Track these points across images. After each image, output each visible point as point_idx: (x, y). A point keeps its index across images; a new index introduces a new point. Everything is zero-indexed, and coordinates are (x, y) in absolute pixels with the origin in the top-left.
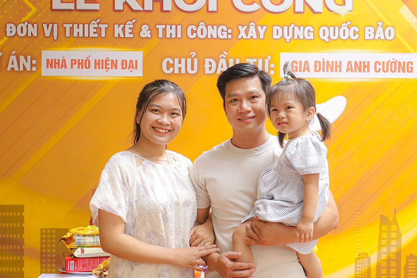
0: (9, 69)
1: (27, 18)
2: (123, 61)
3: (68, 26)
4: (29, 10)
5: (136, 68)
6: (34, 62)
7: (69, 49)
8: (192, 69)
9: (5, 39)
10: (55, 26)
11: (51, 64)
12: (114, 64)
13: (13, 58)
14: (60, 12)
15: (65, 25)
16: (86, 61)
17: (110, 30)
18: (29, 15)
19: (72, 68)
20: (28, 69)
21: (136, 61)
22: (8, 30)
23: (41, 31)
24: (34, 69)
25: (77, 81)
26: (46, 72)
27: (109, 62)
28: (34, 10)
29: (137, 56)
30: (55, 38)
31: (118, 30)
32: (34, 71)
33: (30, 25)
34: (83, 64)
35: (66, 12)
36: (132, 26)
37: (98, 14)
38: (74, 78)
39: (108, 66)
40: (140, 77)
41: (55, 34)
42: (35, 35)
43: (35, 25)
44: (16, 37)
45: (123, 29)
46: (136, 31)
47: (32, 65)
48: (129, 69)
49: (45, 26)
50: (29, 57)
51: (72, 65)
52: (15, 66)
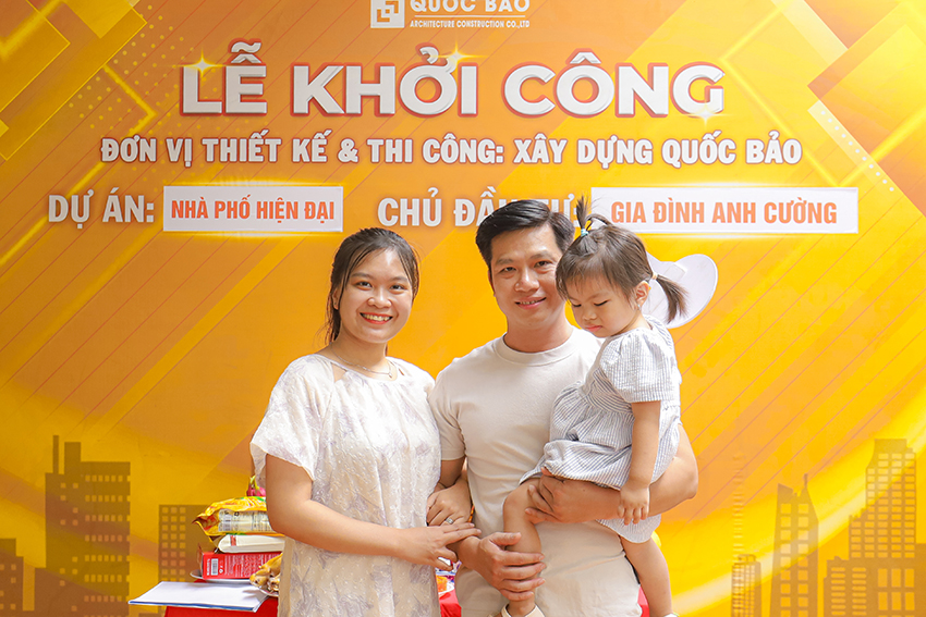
0: (106, 220)
1: (137, 129)
2: (307, 204)
3: (210, 143)
4: (142, 114)
5: (332, 217)
6: (150, 207)
7: (214, 183)
8: (433, 218)
9: (100, 166)
10: (189, 142)
11: (180, 209)
12: (292, 210)
13: (113, 200)
14: (196, 118)
15: (204, 142)
16: (242, 204)
17: (285, 149)
18: (142, 124)
19: (217, 216)
20: (140, 219)
21: (332, 204)
22: (105, 150)
23: (162, 151)
24: (150, 219)
25: (226, 241)
26: (171, 224)
27: (284, 207)
28: (151, 114)
29: (333, 194)
30: (188, 164)
31: (299, 149)
32: (150, 223)
33: (143, 142)
34: (237, 210)
35: (208, 118)
36: (324, 142)
37: (264, 122)
38: (220, 235)
39: (281, 213)
40: (338, 233)
41: (188, 157)
42: (153, 159)
43: (153, 141)
44: (120, 164)
45: (309, 148)
46: (331, 150)
47: (146, 213)
48: (319, 218)
49: (170, 142)
50: (141, 199)
51: (217, 211)
52: (117, 214)
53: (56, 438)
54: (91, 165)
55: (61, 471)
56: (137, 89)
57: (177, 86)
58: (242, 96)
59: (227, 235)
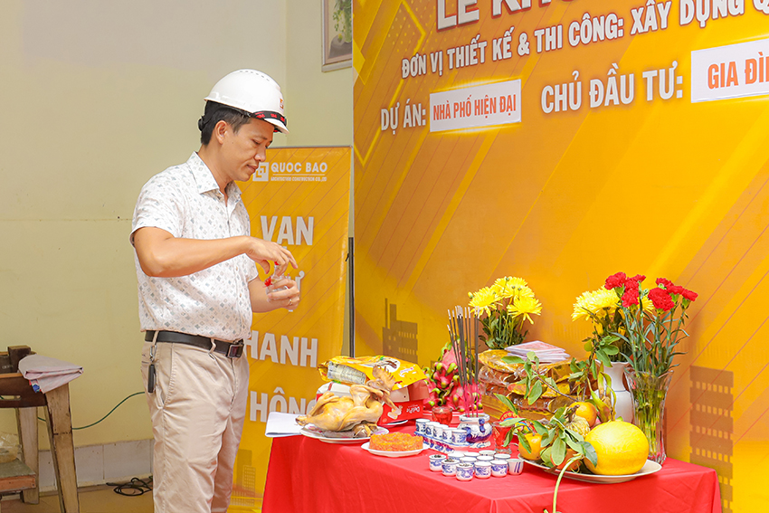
0: (404, 126)
1: (416, 50)
2: (501, 98)
3: (451, 53)
4: (419, 35)
5: (514, 109)
6: (424, 112)
7: (453, 87)
8: (575, 101)
9: (402, 81)
10: (441, 54)
11: (441, 112)
13: (408, 107)
14: (444, 32)
15: (448, 52)
17: (489, 49)
18: (420, 42)
19: (455, 116)
20: (419, 124)
21: (515, 96)
22: (404, 68)
23: (429, 65)
24: (424, 122)
25: (460, 137)
26: (436, 126)
27: (488, 103)
28: (423, 34)
29: (512, 87)
30: (441, 73)
31: (497, 49)
32: (424, 126)
33: (420, 58)
34: (463, 109)
35: (449, 31)
36: (509, 39)
37: (477, 27)
38: (456, 132)
39: (488, 109)
40: (518, 123)
41: (441, 69)
42: (424, 72)
43: (425, 57)
44: (410, 78)
45: (501, 46)
46: (514, 45)
47: (423, 117)
48: (507, 110)
49: (432, 56)
50: (419, 106)
51: (456, 111)
52: (409, 121)
53: (386, 300)
54: (398, 83)
55: (389, 328)
56: (417, 15)
57: (435, 7)
58: (466, 7)
59: (460, 132)
